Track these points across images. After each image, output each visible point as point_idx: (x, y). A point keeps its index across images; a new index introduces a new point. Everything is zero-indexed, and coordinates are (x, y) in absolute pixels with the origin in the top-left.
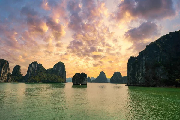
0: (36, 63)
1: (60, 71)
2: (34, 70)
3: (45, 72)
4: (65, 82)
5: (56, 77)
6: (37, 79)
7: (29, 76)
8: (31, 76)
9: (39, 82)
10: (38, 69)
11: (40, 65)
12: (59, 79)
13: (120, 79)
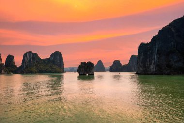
0: (30, 52)
1: (57, 61)
2: (30, 61)
3: (42, 61)
4: (64, 72)
5: (54, 67)
6: (33, 69)
7: (25, 66)
8: (27, 67)
9: (36, 73)
10: (34, 59)
11: (36, 54)
12: (58, 69)
13: (120, 67)
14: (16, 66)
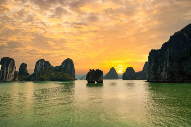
0: (42, 60)
1: (69, 68)
2: (42, 68)
3: (53, 69)
4: (75, 80)
5: (65, 74)
6: (45, 77)
7: (37, 74)
8: (39, 75)
9: (47, 80)
10: (45, 67)
11: (48, 62)
12: (69, 77)
13: (133, 74)
14: (28, 74)
